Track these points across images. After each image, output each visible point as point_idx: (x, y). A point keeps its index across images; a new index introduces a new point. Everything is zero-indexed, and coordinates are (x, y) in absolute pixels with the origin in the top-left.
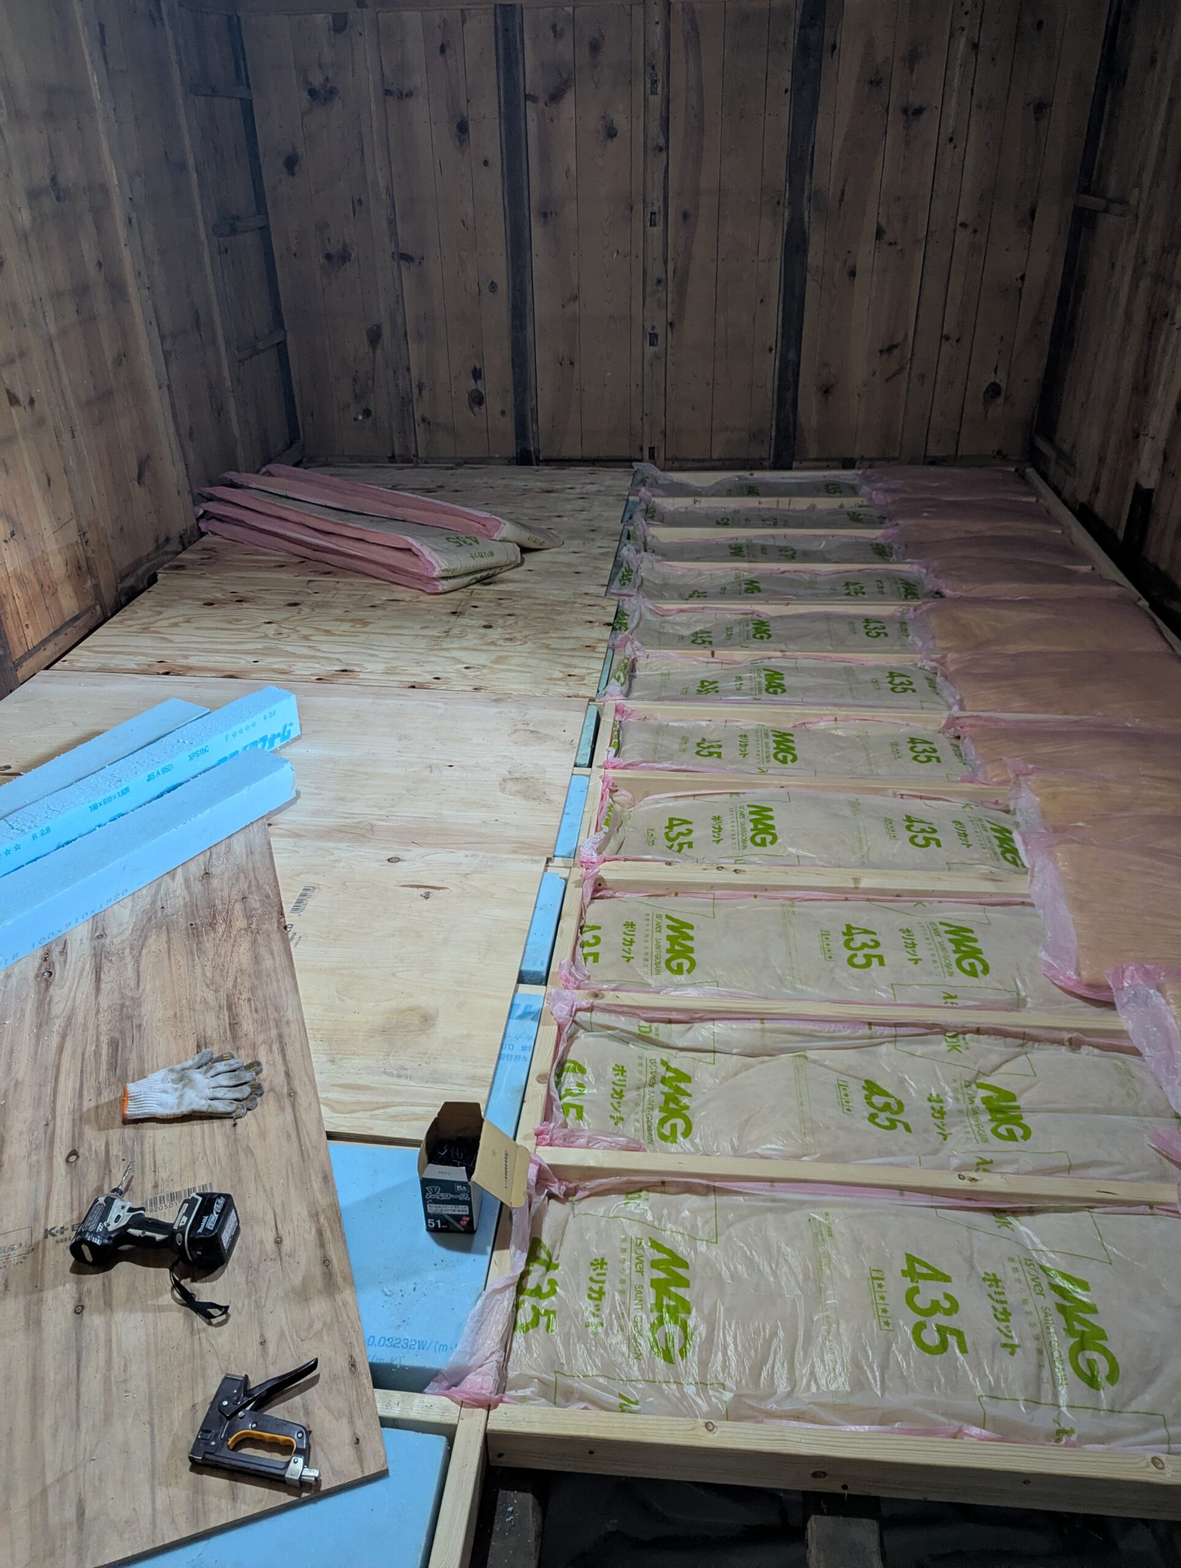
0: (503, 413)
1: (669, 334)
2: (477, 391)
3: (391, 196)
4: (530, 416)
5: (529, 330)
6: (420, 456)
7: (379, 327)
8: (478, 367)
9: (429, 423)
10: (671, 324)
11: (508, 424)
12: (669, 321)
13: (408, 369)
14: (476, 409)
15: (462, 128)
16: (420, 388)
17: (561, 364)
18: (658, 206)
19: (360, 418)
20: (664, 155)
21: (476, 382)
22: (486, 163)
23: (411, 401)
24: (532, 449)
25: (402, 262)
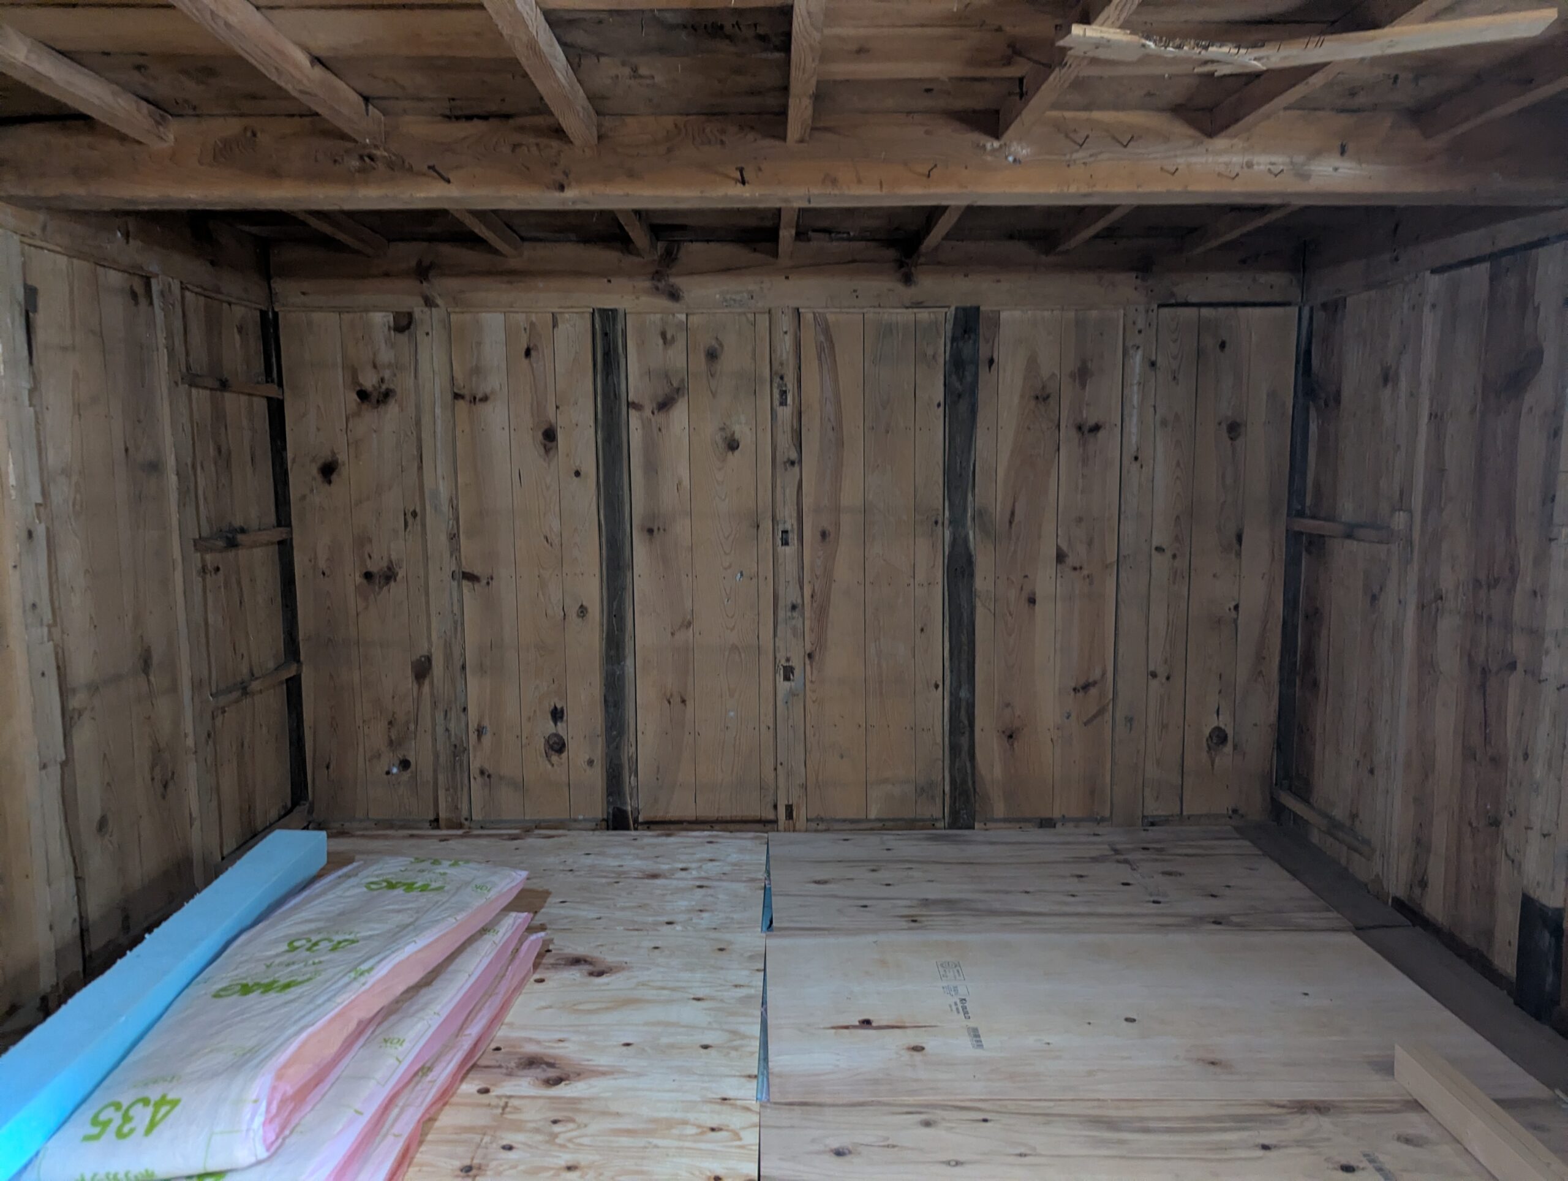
0: (591, 762)
1: (808, 667)
2: (556, 735)
3: (455, 508)
4: (627, 766)
5: (629, 662)
6: (474, 818)
7: (429, 659)
8: (559, 707)
9: (489, 776)
10: (810, 656)
11: (596, 777)
12: (808, 652)
13: (465, 709)
14: (555, 758)
15: (550, 435)
16: (480, 732)
17: (669, 702)
18: (790, 524)
19: (395, 770)
20: (797, 468)
21: (556, 724)
22: (577, 474)
23: (465, 750)
24: (629, 808)
25: (465, 583)
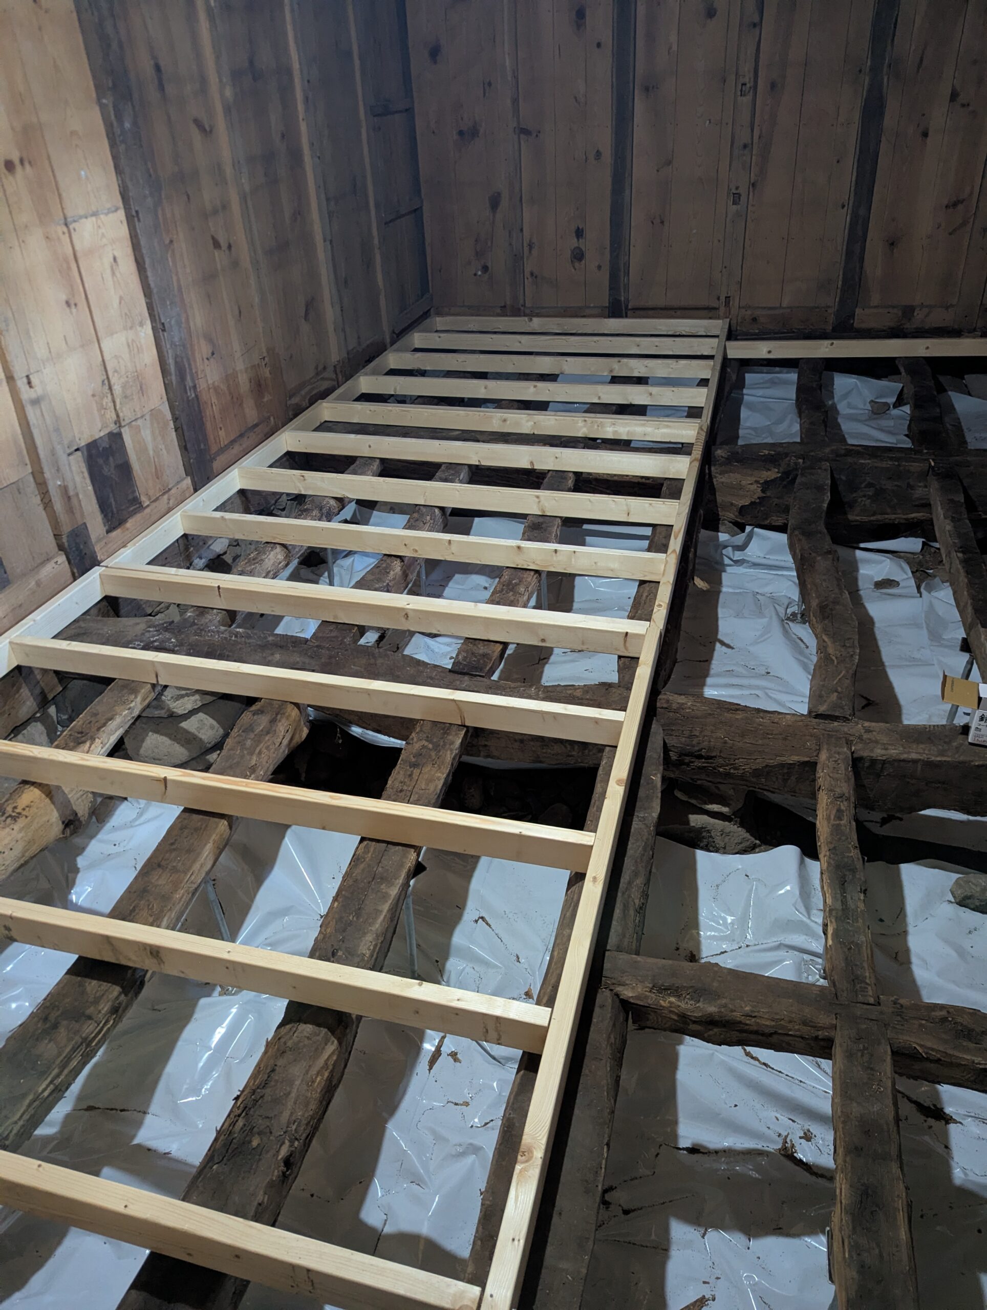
0: (599, 267)
1: (751, 194)
2: (578, 248)
3: (516, 77)
4: (622, 270)
5: (627, 192)
6: (527, 305)
7: (499, 194)
8: (580, 228)
9: (536, 277)
10: (753, 185)
11: (604, 278)
12: (752, 181)
13: (522, 230)
14: (577, 264)
15: (580, 14)
16: (531, 246)
17: (653, 223)
18: (748, 79)
19: (479, 273)
20: (757, 31)
21: (578, 240)
22: (599, 45)
23: (523, 258)
24: (623, 299)
25: (522, 136)
